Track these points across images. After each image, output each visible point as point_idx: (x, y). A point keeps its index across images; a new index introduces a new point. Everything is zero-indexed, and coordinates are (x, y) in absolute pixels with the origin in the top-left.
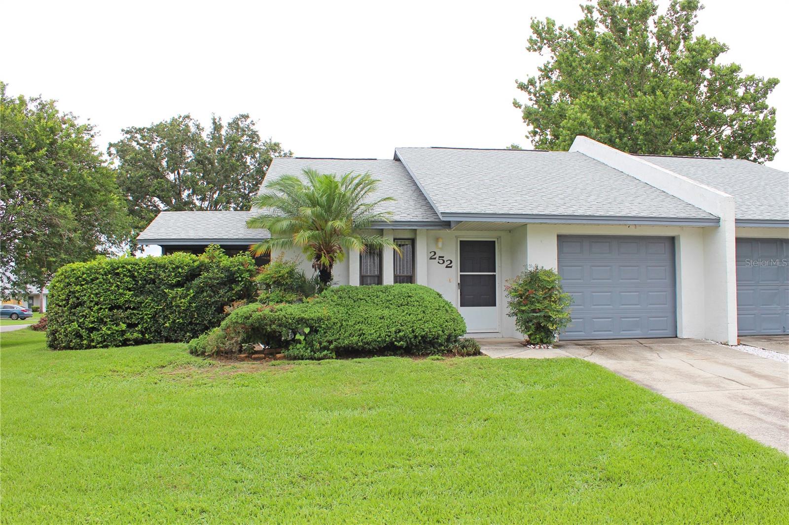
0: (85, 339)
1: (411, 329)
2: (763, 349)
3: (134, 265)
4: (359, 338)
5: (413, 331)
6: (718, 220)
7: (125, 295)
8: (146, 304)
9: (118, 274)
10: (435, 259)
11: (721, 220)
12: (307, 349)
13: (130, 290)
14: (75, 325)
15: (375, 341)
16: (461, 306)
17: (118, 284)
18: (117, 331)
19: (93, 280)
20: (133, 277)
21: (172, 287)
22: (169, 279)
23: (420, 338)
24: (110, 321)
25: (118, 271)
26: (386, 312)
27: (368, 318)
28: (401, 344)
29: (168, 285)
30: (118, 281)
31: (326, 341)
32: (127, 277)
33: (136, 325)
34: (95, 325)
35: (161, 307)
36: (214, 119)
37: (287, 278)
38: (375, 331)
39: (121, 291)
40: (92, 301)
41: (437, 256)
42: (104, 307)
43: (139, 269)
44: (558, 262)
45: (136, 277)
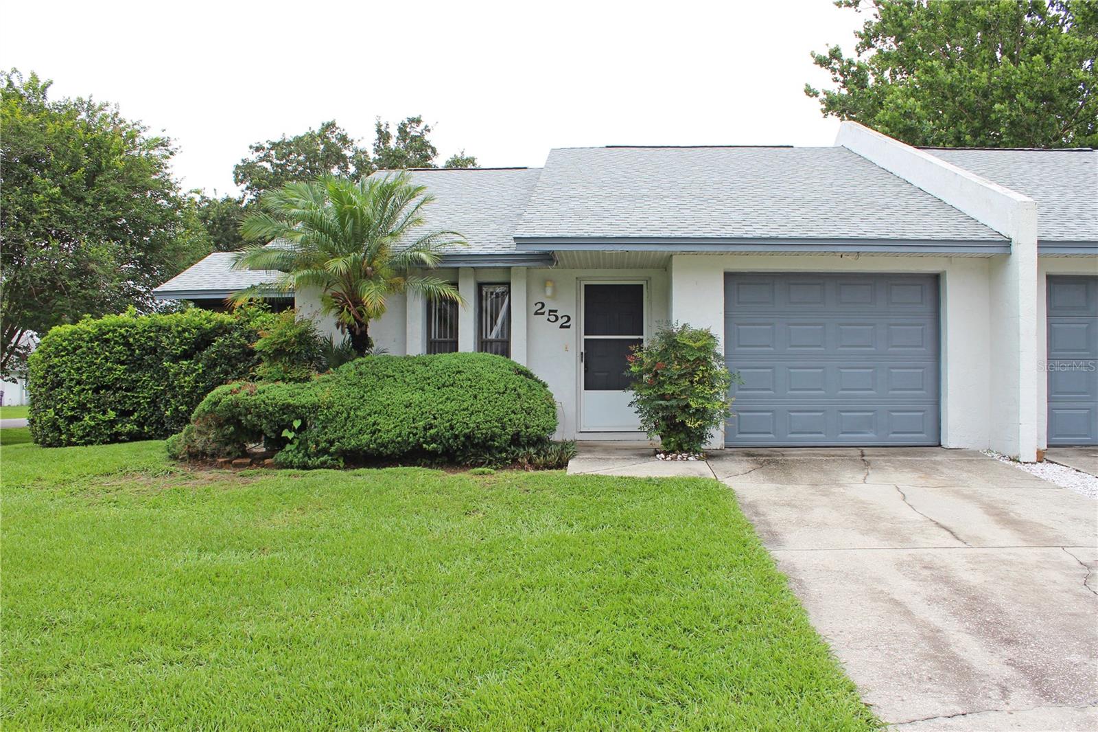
0: (65, 433)
1: (448, 424)
2: (1077, 471)
3: (130, 328)
4: (372, 437)
5: (452, 428)
6: (1007, 244)
7: (115, 370)
8: (143, 383)
9: (107, 341)
10: (543, 314)
11: (1013, 243)
12: (299, 452)
13: (122, 363)
14: (51, 413)
15: (393, 441)
16: (585, 389)
17: (107, 356)
18: (104, 422)
19: (75, 349)
20: (127, 345)
21: (175, 359)
22: (174, 347)
23: (462, 439)
24: (94, 407)
25: (107, 336)
26: (417, 397)
27: (389, 405)
28: (433, 448)
29: (171, 355)
30: (107, 351)
31: (326, 441)
32: (119, 344)
33: (131, 413)
34: (78, 413)
35: (162, 388)
36: (379, 125)
37: (293, 344)
38: (395, 427)
39: (109, 364)
40: (72, 380)
41: (546, 309)
42: (87, 387)
43: (137, 334)
44: (725, 318)
45: (131, 345)
